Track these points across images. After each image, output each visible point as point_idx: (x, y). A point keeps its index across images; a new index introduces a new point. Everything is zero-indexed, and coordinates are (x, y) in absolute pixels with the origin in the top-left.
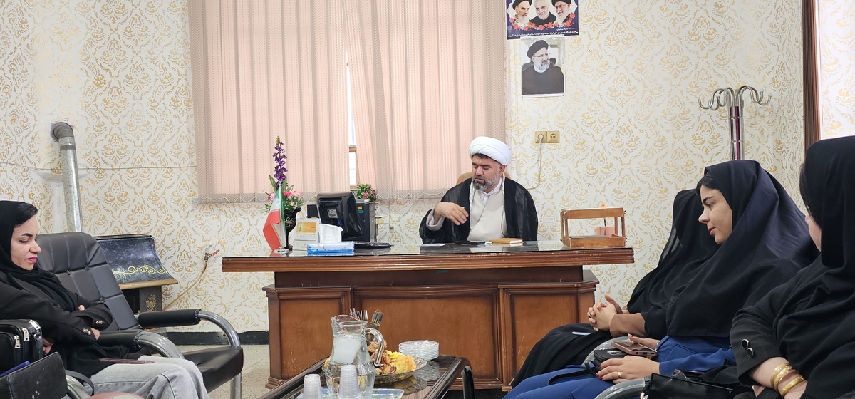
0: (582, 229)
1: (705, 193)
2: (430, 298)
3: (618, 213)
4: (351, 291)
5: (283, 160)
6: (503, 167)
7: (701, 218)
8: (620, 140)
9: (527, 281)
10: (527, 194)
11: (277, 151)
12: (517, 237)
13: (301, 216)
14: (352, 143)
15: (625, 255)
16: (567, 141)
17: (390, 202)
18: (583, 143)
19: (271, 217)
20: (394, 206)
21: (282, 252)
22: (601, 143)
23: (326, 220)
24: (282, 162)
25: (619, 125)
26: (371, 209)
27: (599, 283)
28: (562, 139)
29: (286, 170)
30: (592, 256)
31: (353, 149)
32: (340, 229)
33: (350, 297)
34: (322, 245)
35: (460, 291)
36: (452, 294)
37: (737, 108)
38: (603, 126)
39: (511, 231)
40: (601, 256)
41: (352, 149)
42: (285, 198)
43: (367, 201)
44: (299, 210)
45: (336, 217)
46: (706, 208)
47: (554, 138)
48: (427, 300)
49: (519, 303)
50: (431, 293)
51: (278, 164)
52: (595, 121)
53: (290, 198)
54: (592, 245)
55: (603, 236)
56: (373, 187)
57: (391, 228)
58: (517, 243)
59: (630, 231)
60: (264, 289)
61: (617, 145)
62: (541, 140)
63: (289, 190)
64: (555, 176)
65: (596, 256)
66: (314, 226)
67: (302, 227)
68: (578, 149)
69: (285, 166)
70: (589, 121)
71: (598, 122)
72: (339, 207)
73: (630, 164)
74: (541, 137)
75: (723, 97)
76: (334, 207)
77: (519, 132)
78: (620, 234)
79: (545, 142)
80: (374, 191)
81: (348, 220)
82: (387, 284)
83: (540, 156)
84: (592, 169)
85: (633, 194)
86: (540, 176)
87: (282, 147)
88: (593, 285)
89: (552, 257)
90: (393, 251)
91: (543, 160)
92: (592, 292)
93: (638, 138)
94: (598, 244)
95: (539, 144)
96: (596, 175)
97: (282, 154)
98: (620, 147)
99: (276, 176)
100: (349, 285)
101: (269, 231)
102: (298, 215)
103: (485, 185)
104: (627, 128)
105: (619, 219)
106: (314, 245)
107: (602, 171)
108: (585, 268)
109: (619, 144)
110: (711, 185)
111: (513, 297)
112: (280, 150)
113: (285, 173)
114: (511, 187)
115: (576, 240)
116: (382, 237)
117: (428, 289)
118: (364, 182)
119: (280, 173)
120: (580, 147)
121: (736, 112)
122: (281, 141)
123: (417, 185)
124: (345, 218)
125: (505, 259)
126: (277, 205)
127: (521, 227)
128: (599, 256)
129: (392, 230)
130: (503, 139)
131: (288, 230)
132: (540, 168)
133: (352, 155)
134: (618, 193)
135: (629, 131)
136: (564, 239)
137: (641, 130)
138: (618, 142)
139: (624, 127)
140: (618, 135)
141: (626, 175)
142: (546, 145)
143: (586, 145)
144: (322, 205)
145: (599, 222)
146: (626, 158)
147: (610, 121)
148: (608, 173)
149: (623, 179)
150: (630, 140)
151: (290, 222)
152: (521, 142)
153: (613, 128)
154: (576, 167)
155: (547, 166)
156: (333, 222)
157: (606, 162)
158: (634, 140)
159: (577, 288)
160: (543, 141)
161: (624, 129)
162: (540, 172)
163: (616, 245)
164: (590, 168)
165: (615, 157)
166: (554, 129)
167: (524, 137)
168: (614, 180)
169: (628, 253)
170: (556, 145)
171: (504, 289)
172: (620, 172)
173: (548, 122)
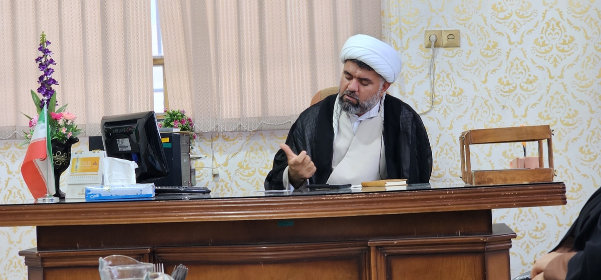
2: (267, 262)
3: (543, 134)
4: (150, 254)
5: (51, 66)
8: (547, 43)
9: (410, 234)
10: (416, 119)
11: (41, 54)
12: (399, 176)
13: (79, 151)
14: (155, 53)
15: (552, 193)
16: (471, 45)
17: (213, 136)
18: (494, 47)
19: (33, 149)
20: (219, 142)
21: (50, 199)
22: (520, 46)
23: (113, 152)
24: (49, 70)
25: (545, 21)
26: (183, 142)
27: (515, 237)
28: (463, 41)
29: (54, 82)
30: (505, 195)
31: (160, 62)
32: (133, 165)
34: (106, 188)
35: (311, 252)
36: (300, 256)
38: (522, 23)
39: (391, 169)
40: (519, 195)
41: (158, 62)
42: (53, 121)
43: (176, 130)
44: (73, 140)
45: (129, 149)
47: (452, 40)
48: (263, 267)
49: (399, 267)
50: (268, 256)
51: (43, 73)
52: (511, 15)
53: (61, 122)
54: (505, 180)
55: (521, 167)
56: (188, 115)
57: (215, 176)
58: (400, 185)
60: (21, 254)
61: (543, 49)
62: (434, 44)
63: (60, 111)
64: (454, 95)
65: (511, 195)
66: (96, 162)
67: (79, 164)
68: (486, 56)
69: (53, 76)
70: (502, 15)
71: (514, 17)
72: (133, 136)
73: (561, 77)
74: (433, 38)
76: (127, 135)
77: (401, 32)
78: (546, 165)
79: (439, 47)
80: (189, 120)
81: (147, 154)
82: (204, 243)
83: (432, 66)
84: (508, 84)
85: (567, 120)
86: (432, 95)
87: (49, 47)
88: (507, 239)
89: (447, 198)
90: (212, 195)
91: (437, 72)
92: (506, 251)
93: (572, 39)
94: (514, 179)
95: (431, 50)
96: (514, 93)
97: (48, 58)
98: (547, 52)
99: (40, 90)
100: (147, 245)
101: (29, 171)
102: (74, 149)
104: (558, 24)
105: (545, 143)
106: (97, 190)
107: (521, 87)
109: (547, 48)
111: (390, 258)
112: (46, 52)
113: (53, 86)
115: (482, 174)
116: (202, 180)
117: (265, 250)
118: (174, 108)
119: (46, 86)
120: (490, 53)
122: (47, 39)
123: (253, 110)
124: (142, 153)
125: (378, 202)
126: (41, 132)
127: (406, 166)
128: (514, 195)
129: (216, 179)
131: (59, 170)
132: (432, 85)
133: (158, 71)
134: (546, 120)
135: (561, 29)
136: (466, 175)
137: (576, 28)
138: (544, 44)
139: (553, 23)
140: (544, 35)
141: (557, 93)
142: (441, 50)
143: (499, 49)
144: (107, 133)
145: (515, 150)
146: (556, 67)
147: (532, 14)
148: (530, 91)
149: (553, 98)
150: (562, 41)
151: (62, 158)
152: (405, 46)
153: (537, 25)
154: (485, 82)
155: (443, 81)
156: (127, 156)
157: (527, 74)
158: (567, 42)
159: (484, 243)
160: (437, 45)
161: (553, 27)
162: (433, 89)
163: (541, 178)
164: (505, 83)
165: (540, 67)
166: (452, 26)
167: (409, 39)
168: (539, 100)
169: (558, 190)
170: (455, 50)
171: (377, 247)
172: (548, 89)
173: (443, 17)
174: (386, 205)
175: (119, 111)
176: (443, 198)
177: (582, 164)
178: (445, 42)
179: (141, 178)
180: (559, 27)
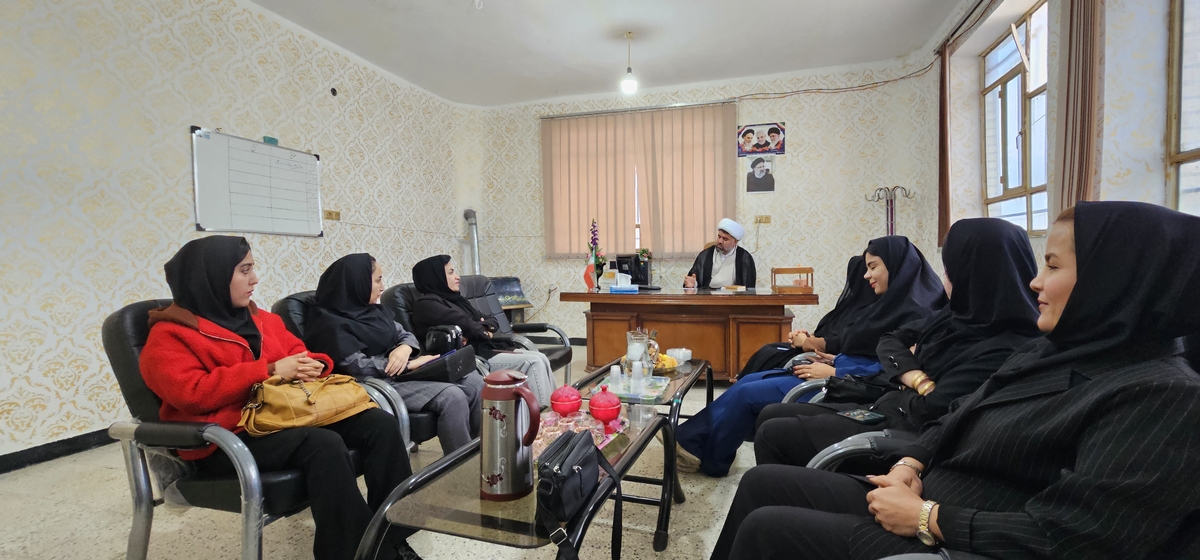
0: (785, 281)
1: (869, 259)
2: (685, 322)
3: (809, 271)
6: (736, 241)
7: (866, 276)
8: (811, 221)
9: (748, 314)
10: (750, 257)
11: (593, 228)
12: (742, 285)
13: (606, 268)
14: (637, 222)
15: (813, 299)
16: (776, 222)
17: (661, 260)
18: (786, 223)
19: (589, 267)
20: (663, 263)
21: (595, 290)
22: (798, 223)
23: (621, 271)
24: (595, 234)
25: (811, 212)
26: (649, 264)
27: (794, 317)
28: (772, 220)
29: (598, 239)
30: (790, 299)
32: (630, 277)
34: (619, 287)
35: (704, 319)
36: (699, 320)
37: (892, 201)
38: (800, 212)
39: (739, 281)
40: (797, 299)
41: (638, 226)
42: (597, 256)
43: (646, 259)
44: (605, 264)
45: (628, 269)
46: (869, 269)
47: (767, 220)
48: (683, 324)
50: (687, 319)
51: (593, 236)
52: (794, 209)
53: (600, 256)
54: (791, 291)
55: (798, 286)
56: (650, 251)
58: (742, 289)
59: (817, 284)
60: (584, 313)
61: (809, 224)
62: (759, 221)
63: (599, 251)
64: (767, 244)
65: (793, 299)
66: (614, 275)
67: (607, 275)
68: (782, 227)
69: (597, 237)
70: (791, 209)
71: (796, 210)
72: (630, 263)
74: (759, 219)
75: (882, 194)
76: (626, 263)
77: (744, 216)
78: (810, 285)
79: (761, 222)
80: (650, 253)
81: (635, 271)
82: (659, 313)
83: (758, 232)
84: (792, 240)
87: (596, 225)
88: (791, 318)
89: (765, 299)
90: (663, 292)
91: (760, 234)
92: (790, 322)
93: (823, 220)
94: (795, 291)
95: (757, 224)
96: (795, 245)
97: (595, 229)
98: (811, 226)
99: (591, 243)
100: (635, 312)
101: (587, 277)
102: (604, 267)
103: (724, 251)
104: (816, 213)
105: (810, 275)
106: (614, 286)
107: (798, 242)
108: (786, 306)
109: (811, 224)
110: (874, 253)
111: (738, 325)
113: (597, 241)
114: (741, 252)
115: (780, 288)
116: (655, 282)
117: (684, 317)
118: (644, 248)
119: (594, 241)
120: (784, 226)
121: (890, 203)
122: (595, 221)
123: (678, 249)
124: (633, 270)
125: (734, 299)
126: (592, 261)
127: (745, 278)
128: (795, 299)
130: (734, 219)
131: (599, 276)
132: (757, 239)
133: (637, 230)
134: (810, 262)
135: (818, 216)
136: (773, 287)
137: (825, 215)
138: (809, 222)
140: (810, 218)
142: (762, 225)
143: (788, 224)
144: (618, 261)
145: (796, 276)
148: (802, 244)
150: (818, 221)
151: (599, 272)
153: (807, 214)
154: (781, 239)
155: (762, 239)
156: (626, 272)
158: (820, 221)
159: (781, 319)
161: (814, 214)
162: (757, 243)
163: (807, 292)
166: (767, 214)
167: (748, 220)
169: (816, 298)
170: (769, 224)
171: (733, 319)
173: (763, 209)
174: (738, 299)
175: (621, 252)
178: (764, 220)
179: (633, 282)
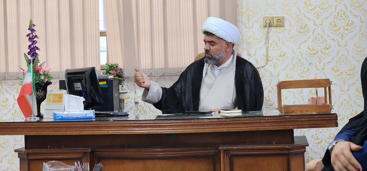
2: (159, 159)
3: (326, 84)
4: (90, 153)
5: (35, 39)
6: (231, 45)
8: (337, 25)
9: (244, 143)
11: (30, 32)
13: (53, 89)
14: (102, 28)
15: (330, 120)
16: (291, 26)
18: (305, 27)
19: (24, 88)
21: (34, 119)
22: (321, 27)
23: (72, 91)
24: (34, 41)
25: (337, 11)
26: (115, 83)
27: (308, 145)
28: (286, 23)
29: (38, 48)
30: (301, 121)
31: (105, 34)
32: (82, 99)
33: (89, 158)
34: (65, 113)
36: (178, 155)
38: (322, 12)
40: (309, 121)
41: (103, 34)
42: (36, 72)
43: (111, 77)
44: (49, 83)
45: (81, 89)
47: (280, 23)
48: (157, 161)
49: (238, 162)
50: (160, 154)
51: (30, 43)
52: (315, 7)
53: (41, 72)
54: (302, 111)
55: (314, 104)
56: (121, 66)
57: (136, 103)
59: (346, 105)
60: (16, 151)
61: (335, 29)
62: (269, 25)
63: (41, 65)
64: (280, 56)
65: (304, 121)
66: (61, 97)
67: (51, 98)
68: (300, 32)
69: (37, 45)
70: (310, 8)
71: (318, 9)
72: (83, 81)
73: (346, 45)
74: (268, 21)
76: (80, 80)
77: (249, 18)
78: (328, 102)
79: (271, 26)
80: (121, 69)
81: (91, 92)
82: (122, 147)
83: (267, 38)
84: (313, 50)
85: (349, 72)
86: (267, 56)
87: (35, 28)
88: (303, 147)
89: (266, 122)
91: (270, 42)
92: (302, 154)
93: (353, 22)
94: (307, 111)
95: (266, 29)
96: (316, 55)
97: (34, 34)
98: (337, 30)
99: (29, 53)
100: (87, 146)
101: (22, 101)
102: (49, 88)
103: (212, 59)
104: (344, 13)
105: (328, 88)
106: (60, 113)
107: (321, 52)
108: (297, 133)
109: (337, 28)
111: (232, 158)
112: (33, 31)
113: (37, 51)
114: (241, 63)
115: (287, 108)
117: (159, 152)
118: (113, 62)
119: (33, 51)
120: (302, 31)
122: (34, 23)
124: (88, 90)
125: (225, 124)
126: (29, 79)
128: (307, 121)
129: (137, 105)
130: (235, 21)
131: (39, 101)
132: (267, 50)
133: (103, 40)
134: (336, 71)
135: (346, 17)
136: (280, 108)
137: (355, 16)
138: (335, 26)
139: (341, 13)
140: (335, 20)
141: (343, 55)
142: (273, 29)
143: (308, 28)
144: (69, 79)
146: (342, 40)
147: (328, 7)
148: (327, 54)
149: (340, 58)
150: (346, 24)
151: (42, 94)
152: (251, 26)
153: (331, 14)
154: (299, 48)
155: (274, 48)
156: (79, 93)
157: (325, 43)
158: (350, 24)
159: (289, 149)
160: (270, 26)
161: (341, 15)
162: (267, 52)
163: (323, 111)
164: (311, 49)
165: (333, 40)
166: (280, 15)
167: (253, 22)
168: (332, 60)
169: (333, 118)
170: (282, 29)
171: (224, 150)
172: (337, 53)
173: (274, 9)
174: (229, 126)
175: (80, 65)
176: (264, 122)
177: (357, 98)
178: (275, 24)
179: (87, 107)
180: (345, 15)
